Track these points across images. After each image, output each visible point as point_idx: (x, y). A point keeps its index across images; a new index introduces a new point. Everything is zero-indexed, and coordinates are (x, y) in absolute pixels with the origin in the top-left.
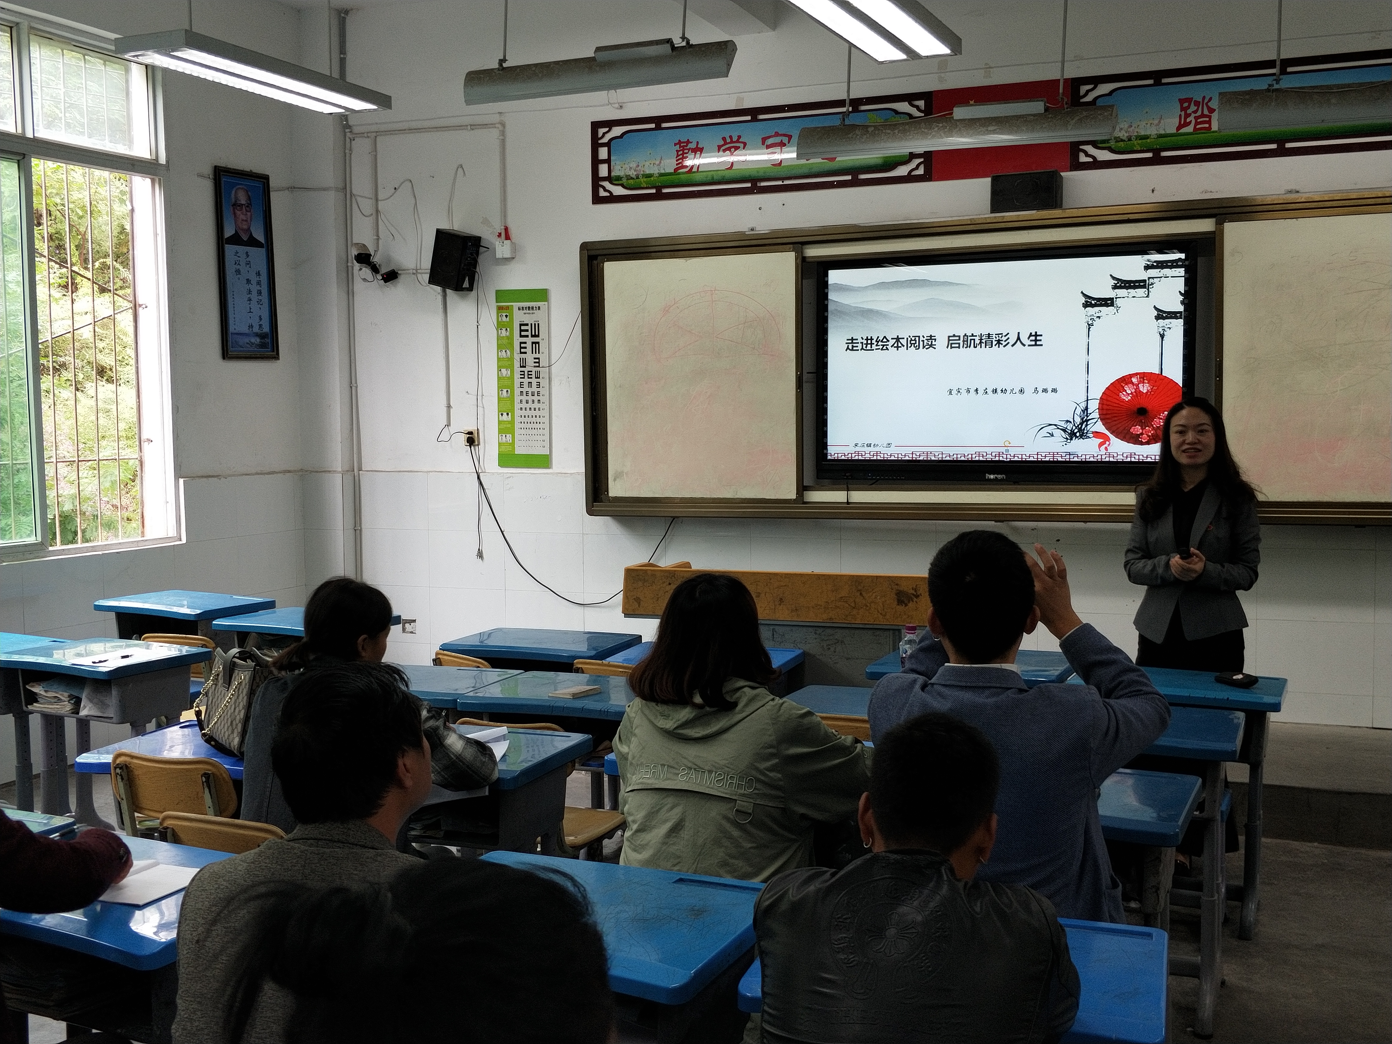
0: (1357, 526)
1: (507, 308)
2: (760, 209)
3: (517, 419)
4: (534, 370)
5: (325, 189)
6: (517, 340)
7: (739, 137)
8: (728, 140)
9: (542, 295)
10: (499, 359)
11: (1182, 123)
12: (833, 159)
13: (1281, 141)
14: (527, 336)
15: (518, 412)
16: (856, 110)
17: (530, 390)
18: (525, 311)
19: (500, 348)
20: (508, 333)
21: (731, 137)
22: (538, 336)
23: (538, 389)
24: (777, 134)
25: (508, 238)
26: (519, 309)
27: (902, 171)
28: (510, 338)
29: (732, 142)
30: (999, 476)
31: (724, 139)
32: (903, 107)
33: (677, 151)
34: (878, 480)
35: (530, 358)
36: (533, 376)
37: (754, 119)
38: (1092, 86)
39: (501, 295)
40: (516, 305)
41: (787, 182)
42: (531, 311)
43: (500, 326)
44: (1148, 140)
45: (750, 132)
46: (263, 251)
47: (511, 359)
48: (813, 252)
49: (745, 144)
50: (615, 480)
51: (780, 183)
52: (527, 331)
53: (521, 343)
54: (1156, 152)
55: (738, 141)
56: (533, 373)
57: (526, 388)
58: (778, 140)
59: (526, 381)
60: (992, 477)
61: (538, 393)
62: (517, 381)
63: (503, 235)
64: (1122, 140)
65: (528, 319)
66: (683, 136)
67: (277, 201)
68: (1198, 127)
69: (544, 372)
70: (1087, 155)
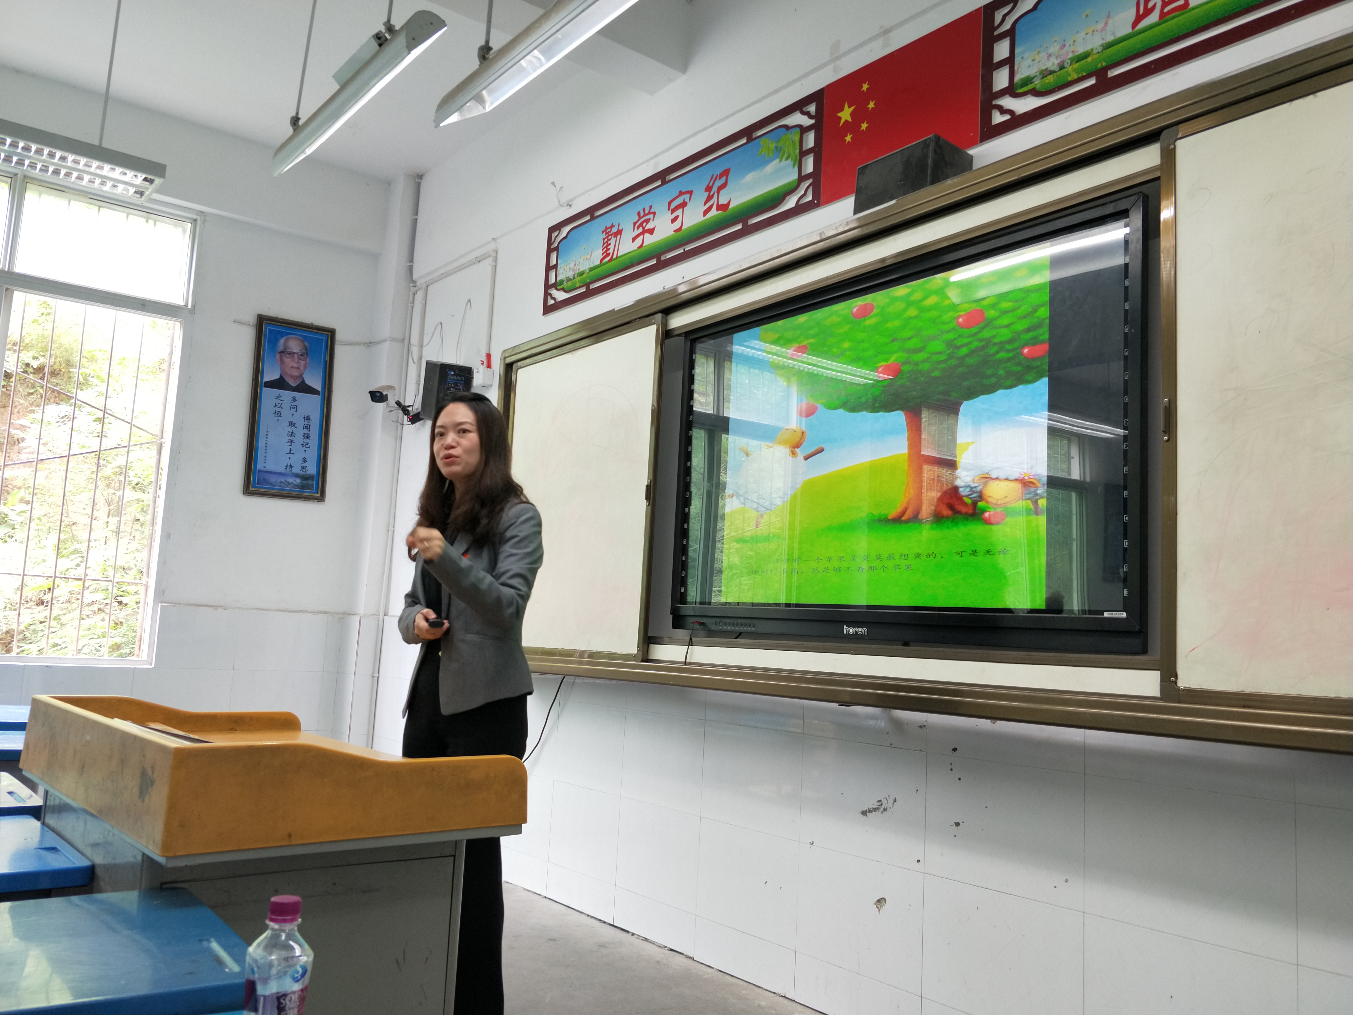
7: (651, 207)
8: (642, 214)
11: (1141, 12)
12: (726, 207)
16: (750, 140)
21: (644, 210)
24: (681, 194)
27: (791, 202)
29: (645, 215)
31: (639, 214)
32: (795, 118)
33: (604, 239)
37: (664, 183)
38: (1011, 6)
41: (688, 248)
44: (1089, 59)
45: (660, 198)
48: (679, 321)
49: (654, 213)
51: (681, 251)
54: (1100, 74)
55: (649, 213)
58: (681, 200)
63: (485, 363)
64: (1051, 72)
66: (610, 220)
68: (1166, 10)
70: (1003, 111)
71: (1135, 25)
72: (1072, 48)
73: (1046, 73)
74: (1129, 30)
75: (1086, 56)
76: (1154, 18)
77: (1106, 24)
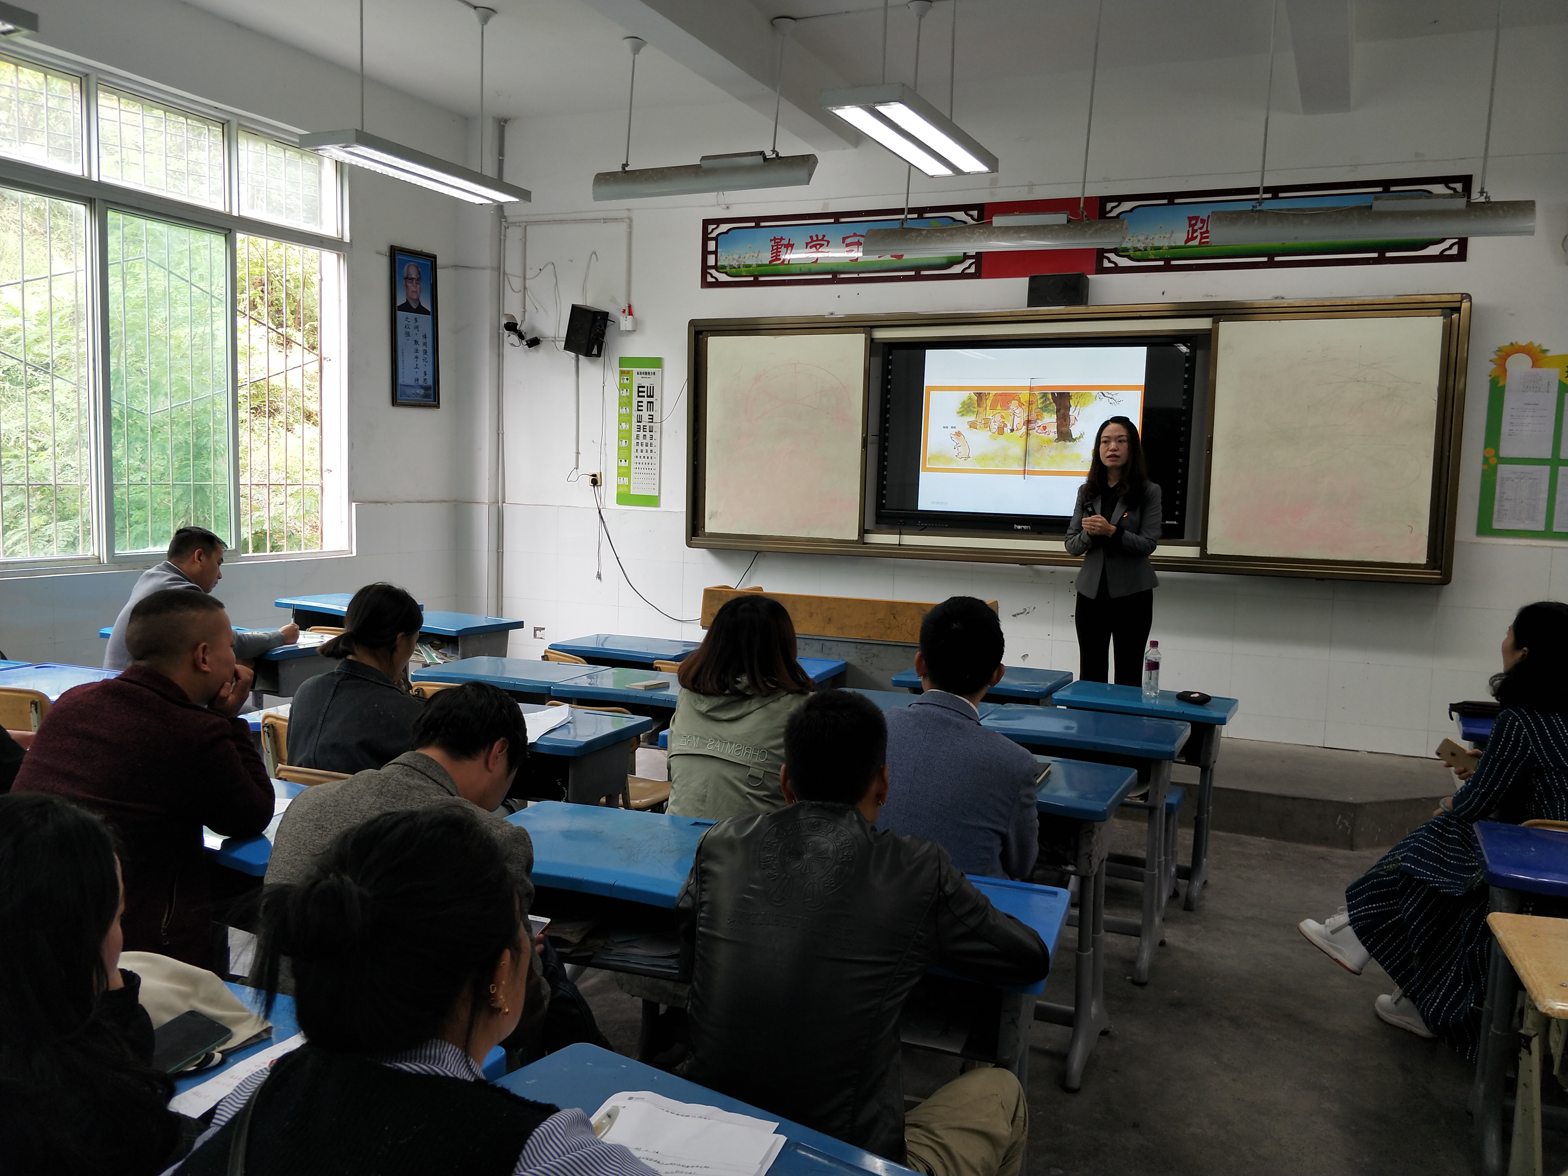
0: (1318, 579)
1: (628, 372)
2: (839, 297)
3: (633, 465)
4: (648, 425)
5: (483, 268)
6: (635, 399)
7: (824, 236)
8: (815, 238)
9: (657, 362)
10: (620, 415)
11: (1190, 237)
12: (900, 257)
13: (1270, 255)
14: (644, 396)
15: (633, 460)
16: (920, 217)
17: (645, 441)
18: (642, 376)
19: (621, 405)
20: (628, 394)
21: (817, 236)
22: (652, 397)
23: (651, 441)
24: (855, 235)
25: (630, 314)
26: (638, 374)
27: (957, 269)
28: (630, 397)
29: (818, 240)
30: (1025, 527)
31: (811, 237)
32: (960, 215)
33: (773, 246)
34: (926, 527)
35: (645, 414)
36: (648, 430)
37: (837, 222)
38: (1116, 204)
39: (623, 361)
40: (635, 370)
41: (861, 275)
42: (647, 376)
43: (622, 387)
44: (1161, 251)
45: (834, 232)
46: (429, 318)
47: (630, 415)
48: (881, 334)
49: (828, 242)
50: (710, 519)
51: (856, 276)
52: (644, 392)
53: (639, 402)
54: (1167, 260)
55: (822, 240)
56: (648, 427)
57: (641, 440)
58: (855, 239)
59: (642, 433)
60: (1019, 527)
61: (651, 444)
62: (634, 433)
63: (627, 311)
64: (1140, 250)
65: (646, 382)
66: (778, 233)
67: (443, 277)
68: (1203, 241)
69: (656, 427)
70: (1110, 261)
71: (1186, 242)
72: (1152, 242)
73: (1136, 250)
74: (1183, 244)
75: (1159, 248)
76: (1196, 242)
77: (1171, 236)
